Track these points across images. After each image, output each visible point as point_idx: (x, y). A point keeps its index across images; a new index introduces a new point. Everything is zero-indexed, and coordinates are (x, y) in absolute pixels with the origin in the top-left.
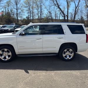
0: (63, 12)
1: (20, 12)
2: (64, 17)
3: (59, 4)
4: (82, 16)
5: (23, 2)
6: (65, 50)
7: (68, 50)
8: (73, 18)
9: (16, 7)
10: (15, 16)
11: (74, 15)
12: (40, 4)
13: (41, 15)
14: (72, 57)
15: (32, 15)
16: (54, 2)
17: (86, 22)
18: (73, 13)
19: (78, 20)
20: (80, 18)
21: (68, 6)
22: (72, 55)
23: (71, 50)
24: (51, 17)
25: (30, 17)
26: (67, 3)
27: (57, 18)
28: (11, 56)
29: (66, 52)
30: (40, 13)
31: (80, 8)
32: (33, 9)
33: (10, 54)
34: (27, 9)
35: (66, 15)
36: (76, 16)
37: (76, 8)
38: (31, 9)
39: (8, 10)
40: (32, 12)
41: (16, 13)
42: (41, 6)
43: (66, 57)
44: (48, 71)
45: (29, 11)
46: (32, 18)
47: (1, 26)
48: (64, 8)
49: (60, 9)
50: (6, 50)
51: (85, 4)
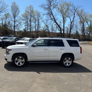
0: (59, 27)
1: (17, 25)
2: (61, 31)
3: (56, 19)
4: (77, 30)
5: (21, 15)
6: (66, 59)
7: (67, 59)
8: (69, 32)
9: (13, 20)
10: (13, 28)
11: (69, 29)
12: (38, 17)
13: (38, 28)
14: (70, 64)
15: (29, 28)
16: (50, 17)
17: (81, 36)
18: (69, 27)
19: (74, 34)
20: (75, 32)
21: (64, 20)
22: (71, 62)
23: (69, 59)
24: (48, 30)
25: (27, 29)
26: (63, 18)
27: (53, 32)
28: (24, 62)
29: (66, 60)
30: (37, 26)
31: (75, 23)
32: (30, 22)
33: (24, 60)
34: (25, 22)
35: (62, 29)
36: (72, 30)
37: (71, 23)
38: (29, 22)
39: (6, 22)
40: (29, 25)
41: (13, 25)
42: (38, 19)
43: (66, 64)
44: (54, 73)
45: (27, 23)
46: (29, 30)
47: (2, 37)
48: (60, 22)
49: (57, 24)
50: (20, 57)
51: (79, 20)
